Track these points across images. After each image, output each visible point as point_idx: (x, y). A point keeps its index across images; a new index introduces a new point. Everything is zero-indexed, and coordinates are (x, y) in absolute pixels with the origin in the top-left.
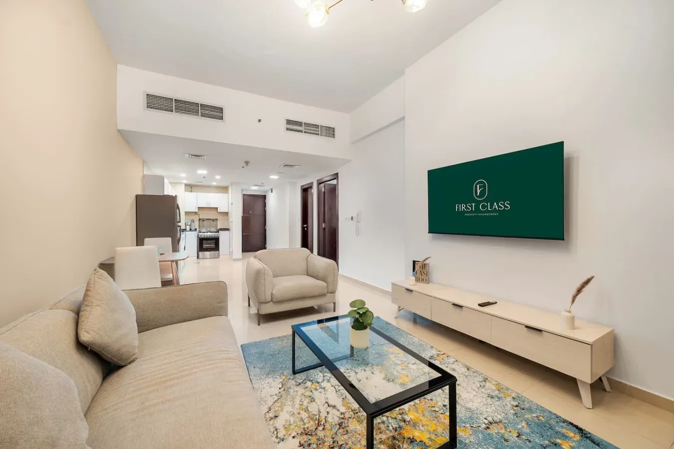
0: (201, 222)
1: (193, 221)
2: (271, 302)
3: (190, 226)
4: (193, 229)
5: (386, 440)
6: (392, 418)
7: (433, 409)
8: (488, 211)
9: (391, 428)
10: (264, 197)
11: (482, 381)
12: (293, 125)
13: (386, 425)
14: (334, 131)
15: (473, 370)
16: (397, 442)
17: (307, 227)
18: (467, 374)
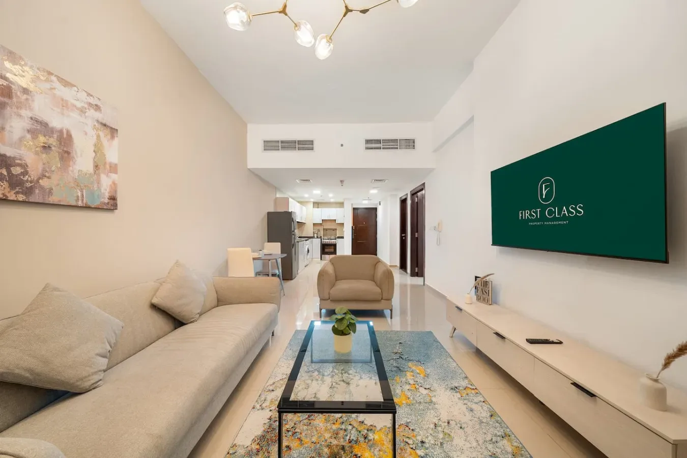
0: (325, 231)
1: (319, 231)
2: (329, 300)
3: (317, 234)
4: (319, 236)
5: (334, 447)
6: (357, 430)
7: (407, 440)
8: (555, 219)
9: (348, 438)
10: (376, 209)
11: (499, 436)
12: (373, 144)
13: (346, 433)
14: (414, 142)
15: (499, 419)
16: (342, 453)
17: (405, 236)
18: (484, 420)
